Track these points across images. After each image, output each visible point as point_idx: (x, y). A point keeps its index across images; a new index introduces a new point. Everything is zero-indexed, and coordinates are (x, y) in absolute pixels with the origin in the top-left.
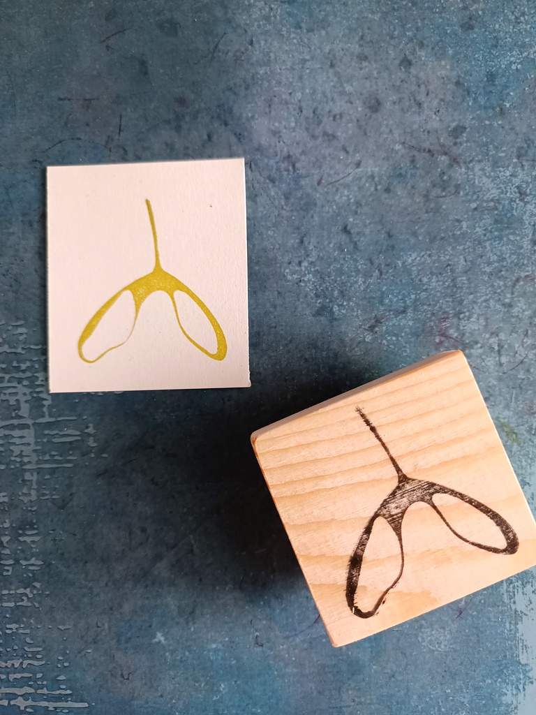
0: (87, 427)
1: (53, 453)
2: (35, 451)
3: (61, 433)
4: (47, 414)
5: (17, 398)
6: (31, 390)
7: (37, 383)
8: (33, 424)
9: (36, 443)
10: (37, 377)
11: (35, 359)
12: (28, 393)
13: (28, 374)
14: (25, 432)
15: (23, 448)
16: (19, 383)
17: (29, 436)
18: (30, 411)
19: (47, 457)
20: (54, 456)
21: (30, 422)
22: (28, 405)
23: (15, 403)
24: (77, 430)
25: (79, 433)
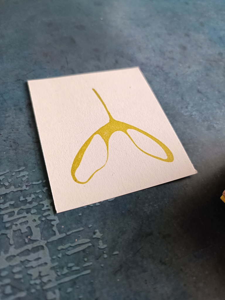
0: (95, 233)
1: (70, 265)
2: (52, 268)
3: (73, 245)
4: (57, 232)
5: (28, 225)
6: (39, 216)
7: (43, 209)
8: (46, 245)
9: (53, 260)
10: (43, 205)
11: (38, 192)
12: (37, 219)
13: (35, 204)
14: (40, 253)
15: (41, 269)
16: (27, 213)
17: (45, 255)
18: (41, 233)
19: (65, 271)
20: (71, 267)
21: (43, 243)
22: (39, 229)
23: (27, 230)
24: (87, 238)
25: (89, 240)
